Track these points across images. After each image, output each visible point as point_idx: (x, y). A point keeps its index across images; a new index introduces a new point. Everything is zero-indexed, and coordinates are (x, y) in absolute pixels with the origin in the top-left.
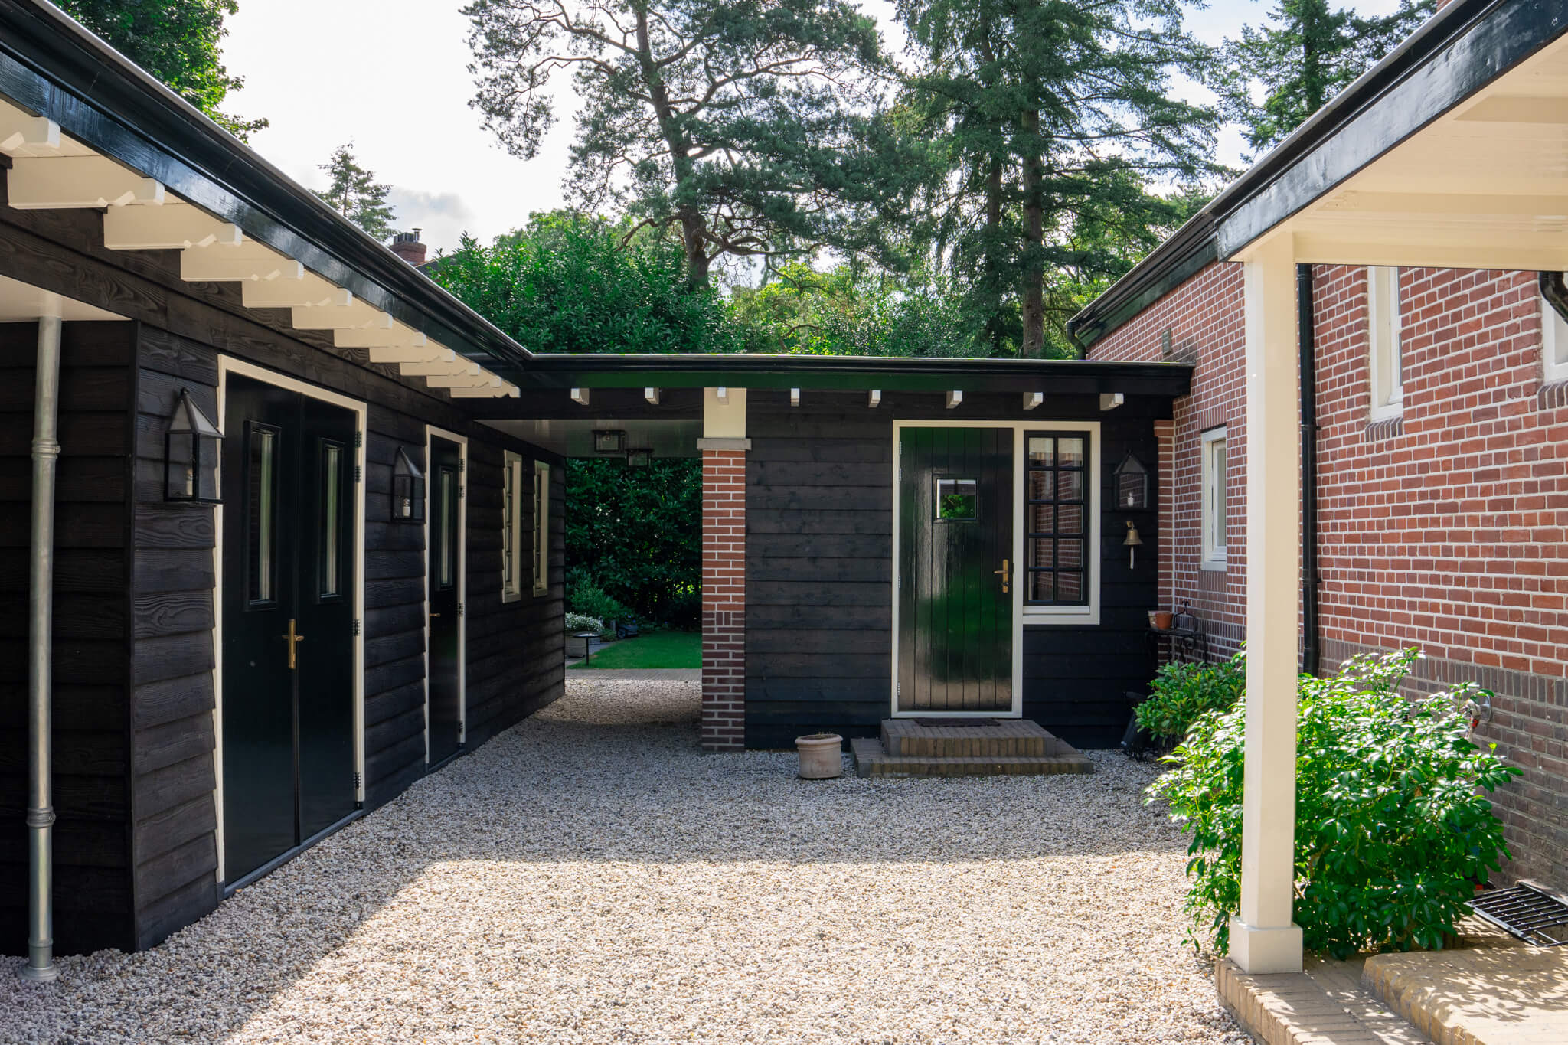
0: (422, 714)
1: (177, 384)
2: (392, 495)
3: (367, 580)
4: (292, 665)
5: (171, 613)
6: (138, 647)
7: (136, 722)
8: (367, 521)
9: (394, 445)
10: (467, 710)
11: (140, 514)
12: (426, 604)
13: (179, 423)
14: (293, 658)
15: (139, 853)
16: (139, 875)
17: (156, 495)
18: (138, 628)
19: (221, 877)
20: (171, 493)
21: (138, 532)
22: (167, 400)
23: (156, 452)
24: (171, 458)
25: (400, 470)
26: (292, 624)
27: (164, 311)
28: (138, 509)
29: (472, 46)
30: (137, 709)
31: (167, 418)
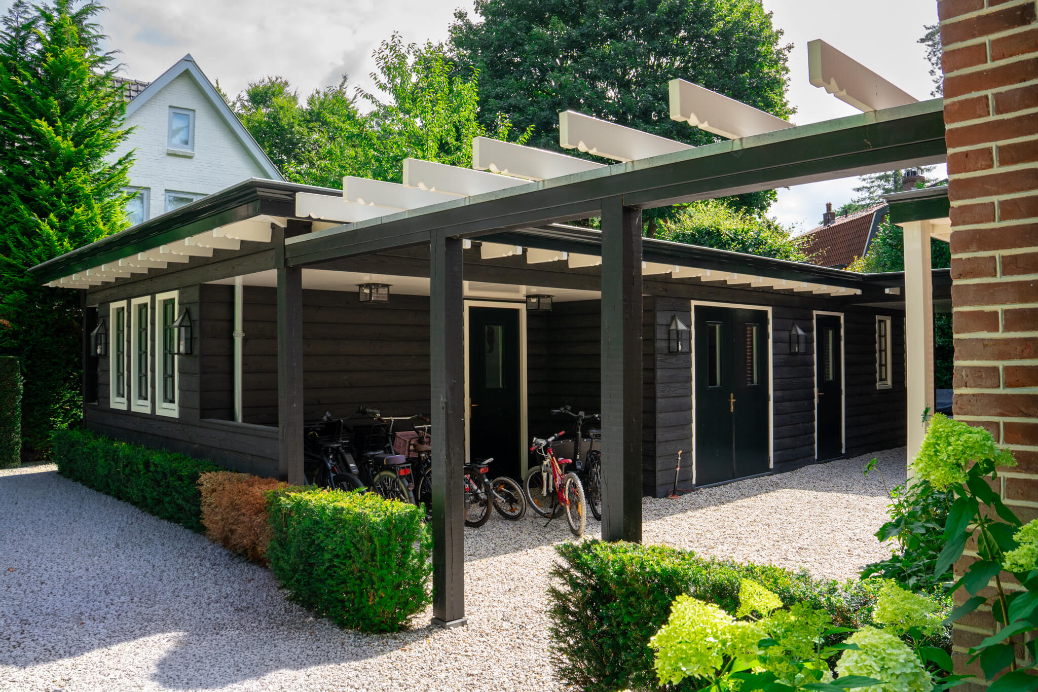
0: (814, 437)
1: (673, 313)
2: (790, 342)
3: (774, 379)
4: (732, 411)
5: (673, 389)
6: (659, 400)
7: (658, 425)
8: (774, 354)
9: (792, 322)
10: (846, 439)
11: (659, 357)
12: (816, 389)
13: (673, 327)
14: (732, 408)
15: (658, 467)
16: (658, 475)
17: (666, 351)
18: (659, 394)
19: (694, 482)
20: (671, 350)
21: (658, 364)
22: (669, 319)
23: (665, 336)
24: (671, 338)
25: (793, 332)
26: (732, 395)
27: (666, 290)
28: (658, 356)
29: (930, 60)
30: (658, 420)
31: (669, 325)
